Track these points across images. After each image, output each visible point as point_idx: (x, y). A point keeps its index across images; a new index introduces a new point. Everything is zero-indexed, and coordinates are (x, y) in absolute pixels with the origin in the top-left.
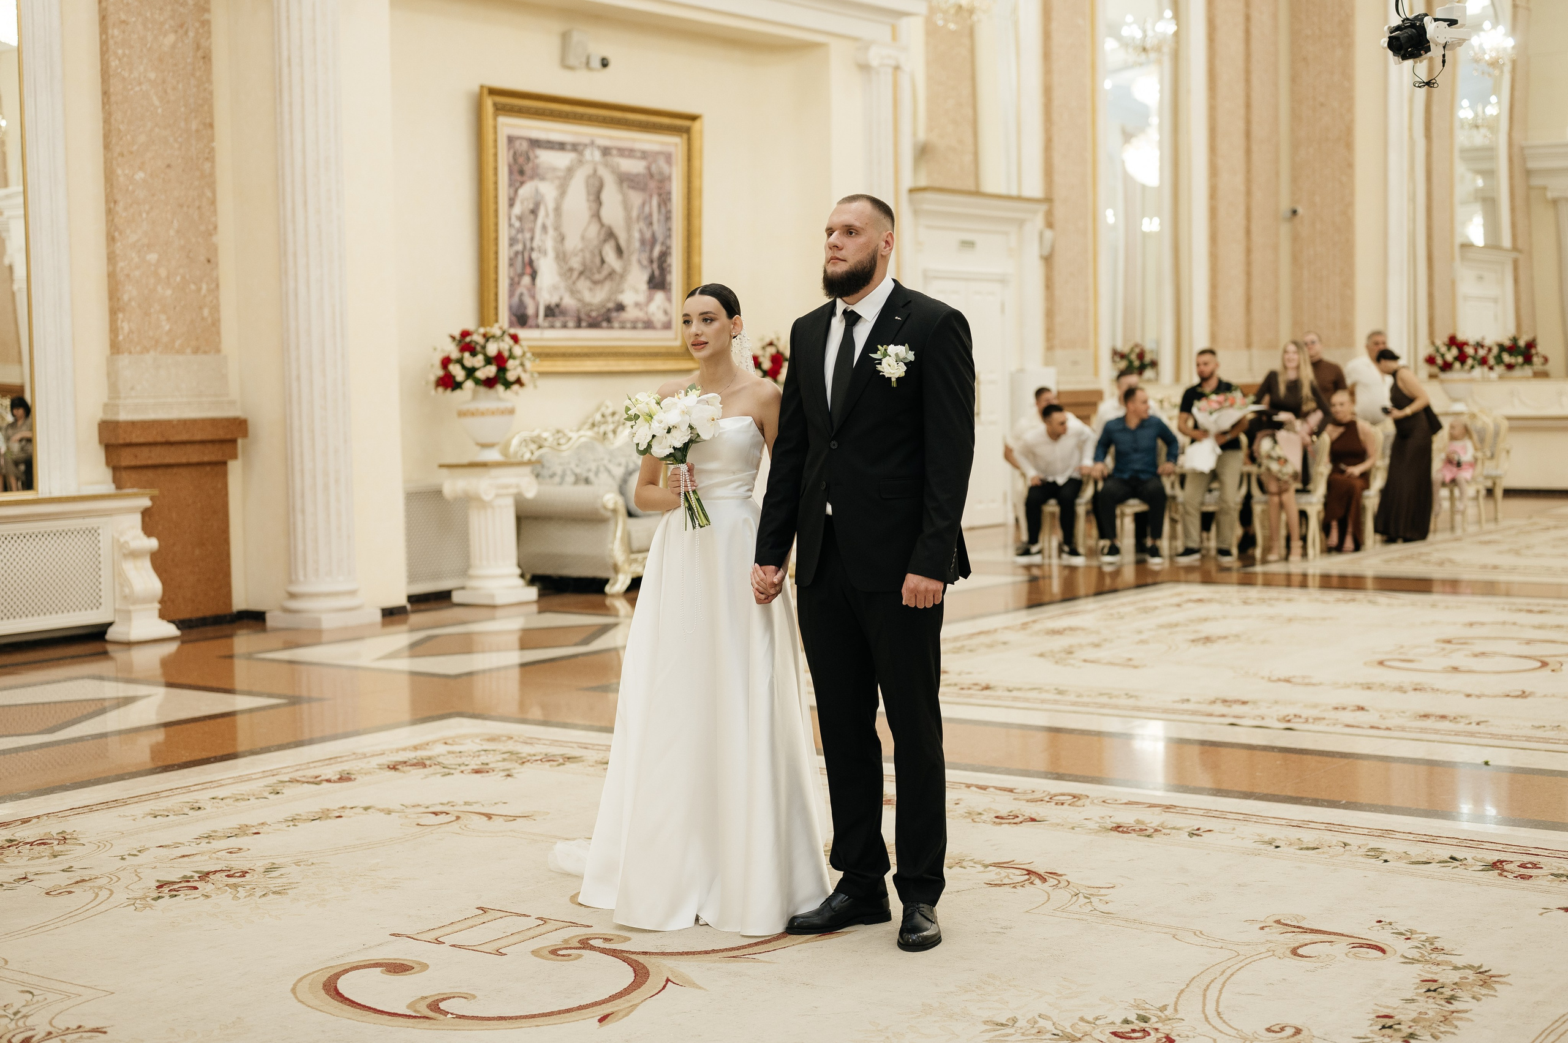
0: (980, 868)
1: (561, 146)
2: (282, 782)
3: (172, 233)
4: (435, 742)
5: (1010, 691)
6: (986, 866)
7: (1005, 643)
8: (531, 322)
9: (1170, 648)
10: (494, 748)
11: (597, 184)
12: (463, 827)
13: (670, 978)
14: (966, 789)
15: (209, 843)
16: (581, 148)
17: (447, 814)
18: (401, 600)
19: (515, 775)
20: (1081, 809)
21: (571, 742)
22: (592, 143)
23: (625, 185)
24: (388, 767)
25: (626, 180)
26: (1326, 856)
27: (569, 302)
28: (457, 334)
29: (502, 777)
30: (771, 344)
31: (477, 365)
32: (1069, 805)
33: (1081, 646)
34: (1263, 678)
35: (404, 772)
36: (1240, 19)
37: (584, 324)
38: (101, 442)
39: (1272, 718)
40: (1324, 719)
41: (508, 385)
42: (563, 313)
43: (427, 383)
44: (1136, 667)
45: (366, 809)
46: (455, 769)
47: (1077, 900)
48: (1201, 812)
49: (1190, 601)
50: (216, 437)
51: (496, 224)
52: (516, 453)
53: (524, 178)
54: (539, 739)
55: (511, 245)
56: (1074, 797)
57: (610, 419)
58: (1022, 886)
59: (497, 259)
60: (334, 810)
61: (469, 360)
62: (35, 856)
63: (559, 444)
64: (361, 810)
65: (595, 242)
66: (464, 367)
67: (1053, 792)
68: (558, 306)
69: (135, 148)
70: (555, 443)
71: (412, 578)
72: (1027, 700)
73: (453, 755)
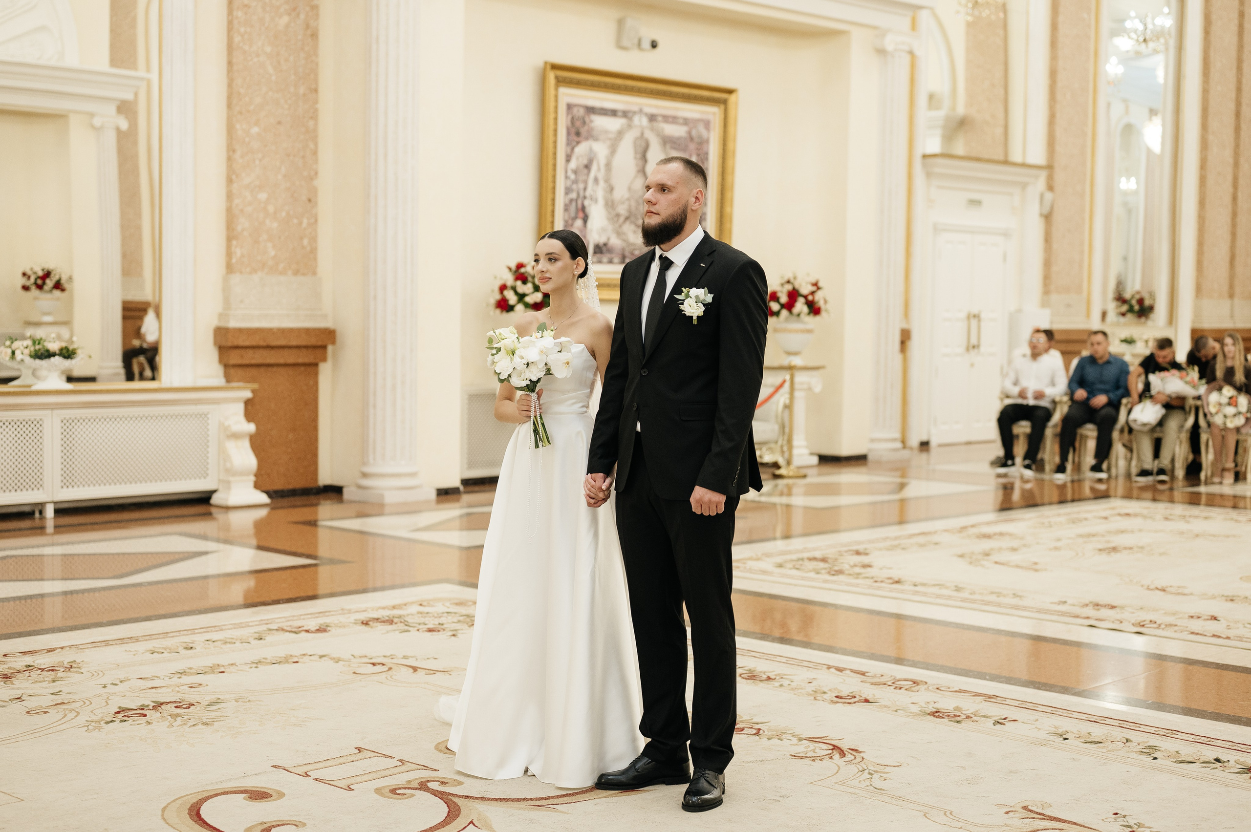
0: (795, 740)
1: (614, 113)
2: (270, 630)
3: (280, 177)
4: (412, 603)
5: (915, 585)
6: (800, 740)
7: (936, 544)
9: (1077, 554)
10: (456, 611)
11: (644, 144)
12: (389, 678)
13: (474, 821)
14: (827, 670)
15: (180, 678)
16: (630, 115)
17: (383, 665)
18: (456, 483)
19: (459, 635)
20: (913, 694)
22: (641, 111)
23: (668, 146)
24: (362, 623)
25: (667, 141)
26: (1104, 750)
27: (615, 242)
28: (513, 266)
29: (447, 636)
30: (788, 282)
31: (527, 292)
32: (906, 689)
33: (1000, 549)
34: (1142, 586)
35: (372, 627)
36: (1235, 15)
37: (628, 260)
38: (215, 343)
39: (1129, 622)
40: (1176, 625)
42: (610, 251)
43: (488, 305)
44: (1036, 570)
45: (321, 657)
46: (414, 627)
47: (860, 776)
48: (1016, 703)
49: (1119, 515)
50: (309, 344)
51: (554, 176)
53: (580, 139)
55: (567, 193)
56: (914, 683)
58: (821, 760)
59: (553, 205)
60: (296, 656)
61: (521, 288)
62: (39, 680)
64: (316, 658)
65: (640, 193)
66: (516, 293)
67: (898, 677)
68: (605, 245)
69: (252, 108)
71: (471, 465)
72: (925, 594)
73: (420, 615)
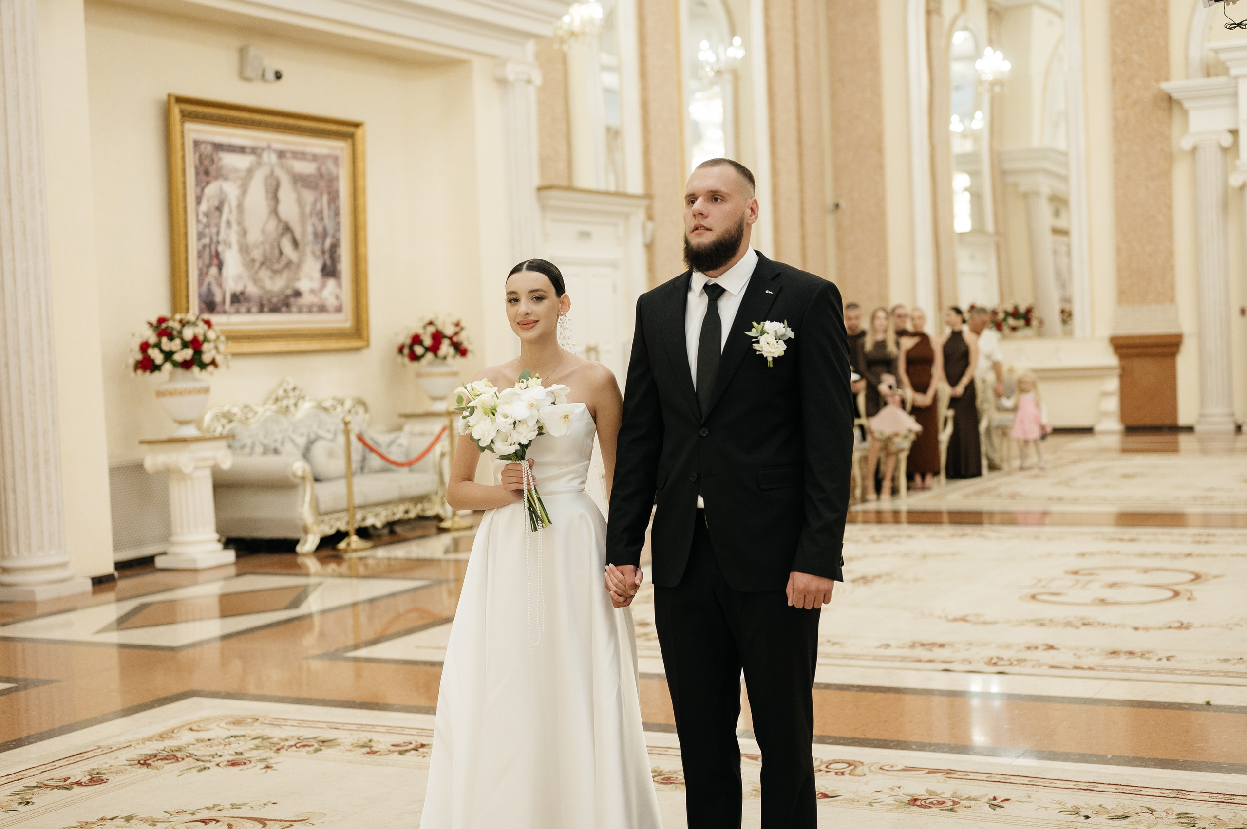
1: (242, 150)
4: (180, 728)
8: (219, 308)
10: (243, 733)
11: (274, 183)
16: (259, 151)
17: (217, 821)
19: (275, 766)
21: (319, 722)
22: (269, 147)
23: (299, 184)
24: (139, 763)
25: (299, 180)
28: (154, 320)
29: (261, 769)
30: (431, 323)
31: (174, 349)
34: (941, 618)
35: (157, 768)
37: (266, 309)
39: (978, 661)
41: (203, 366)
42: (248, 299)
43: (127, 366)
45: (127, 819)
46: (210, 761)
51: (185, 220)
52: (208, 429)
53: (210, 179)
54: (286, 720)
55: (199, 238)
57: (291, 394)
59: (186, 251)
61: (166, 344)
63: (247, 418)
65: (274, 236)
66: (162, 351)
70: (244, 418)
71: (118, 546)
73: (202, 744)
